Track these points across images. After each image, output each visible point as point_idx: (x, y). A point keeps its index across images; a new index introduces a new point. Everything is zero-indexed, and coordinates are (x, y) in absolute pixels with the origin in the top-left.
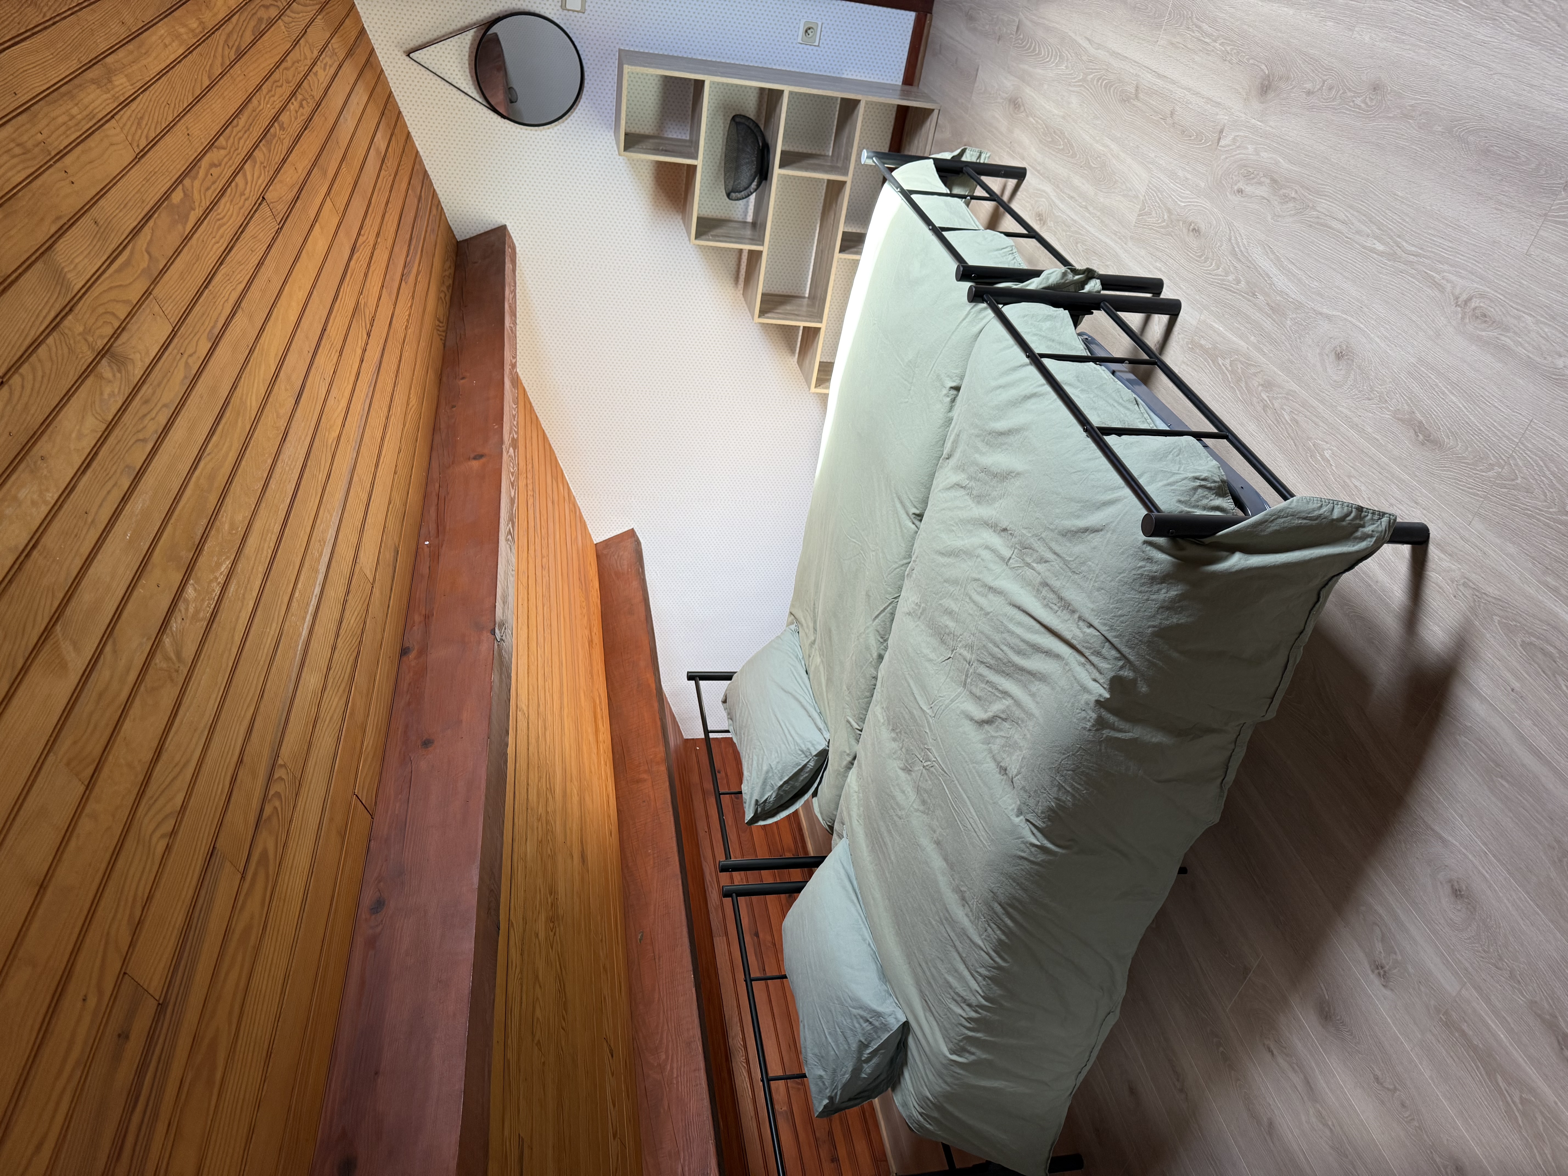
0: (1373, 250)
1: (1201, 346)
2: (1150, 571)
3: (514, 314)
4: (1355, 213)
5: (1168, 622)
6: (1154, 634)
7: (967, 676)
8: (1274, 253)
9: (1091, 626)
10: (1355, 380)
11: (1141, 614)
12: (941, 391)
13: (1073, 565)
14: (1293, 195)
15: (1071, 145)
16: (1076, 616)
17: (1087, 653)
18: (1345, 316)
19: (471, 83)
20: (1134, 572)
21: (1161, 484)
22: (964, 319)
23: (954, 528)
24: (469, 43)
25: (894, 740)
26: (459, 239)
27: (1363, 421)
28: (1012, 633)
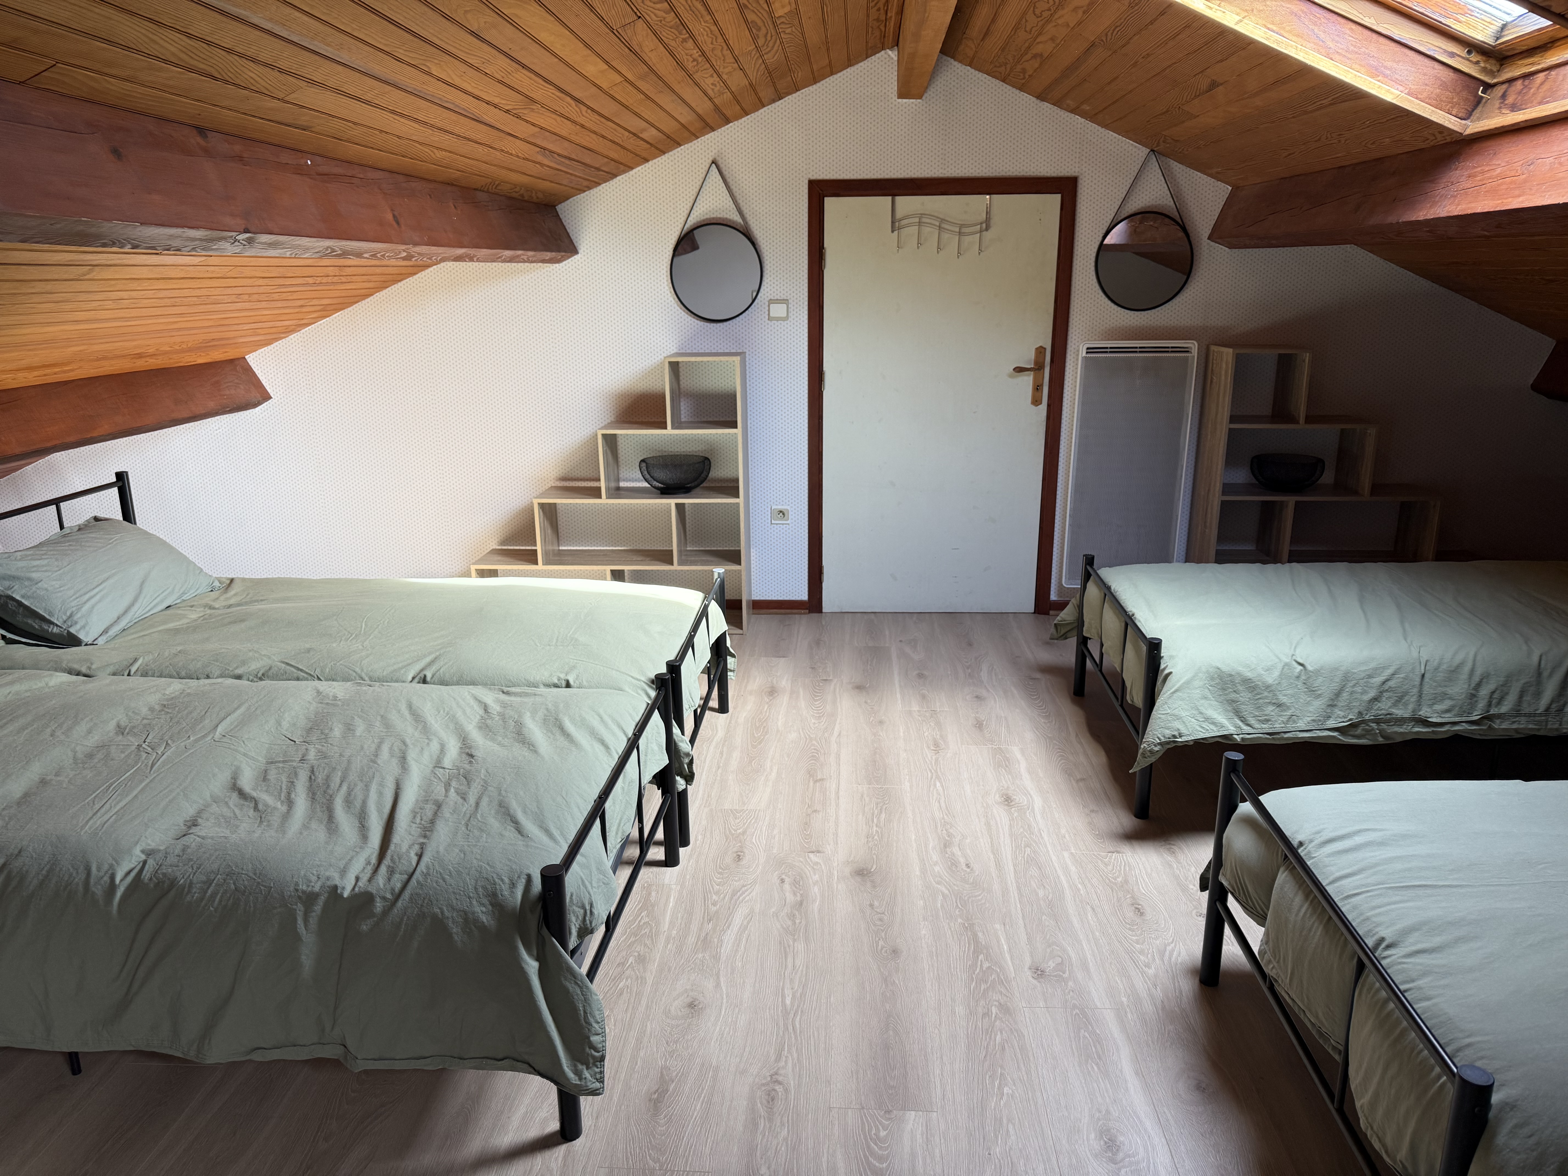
0: (783, 997)
1: (650, 894)
2: (501, 890)
3: (511, 260)
4: (804, 972)
5: (451, 924)
6: (434, 917)
7: (284, 762)
8: (748, 923)
9: (420, 856)
10: (678, 1026)
11: (453, 897)
12: (561, 672)
13: (473, 822)
14: (797, 921)
15: (760, 743)
16: (422, 840)
17: (387, 861)
18: (725, 996)
19: (699, 220)
20: (495, 876)
21: (582, 875)
22: (632, 677)
23: (442, 711)
24: (731, 218)
25: (152, 709)
26: (559, 208)
27: (647, 1047)
28: (367, 788)
